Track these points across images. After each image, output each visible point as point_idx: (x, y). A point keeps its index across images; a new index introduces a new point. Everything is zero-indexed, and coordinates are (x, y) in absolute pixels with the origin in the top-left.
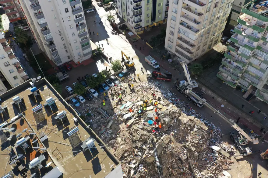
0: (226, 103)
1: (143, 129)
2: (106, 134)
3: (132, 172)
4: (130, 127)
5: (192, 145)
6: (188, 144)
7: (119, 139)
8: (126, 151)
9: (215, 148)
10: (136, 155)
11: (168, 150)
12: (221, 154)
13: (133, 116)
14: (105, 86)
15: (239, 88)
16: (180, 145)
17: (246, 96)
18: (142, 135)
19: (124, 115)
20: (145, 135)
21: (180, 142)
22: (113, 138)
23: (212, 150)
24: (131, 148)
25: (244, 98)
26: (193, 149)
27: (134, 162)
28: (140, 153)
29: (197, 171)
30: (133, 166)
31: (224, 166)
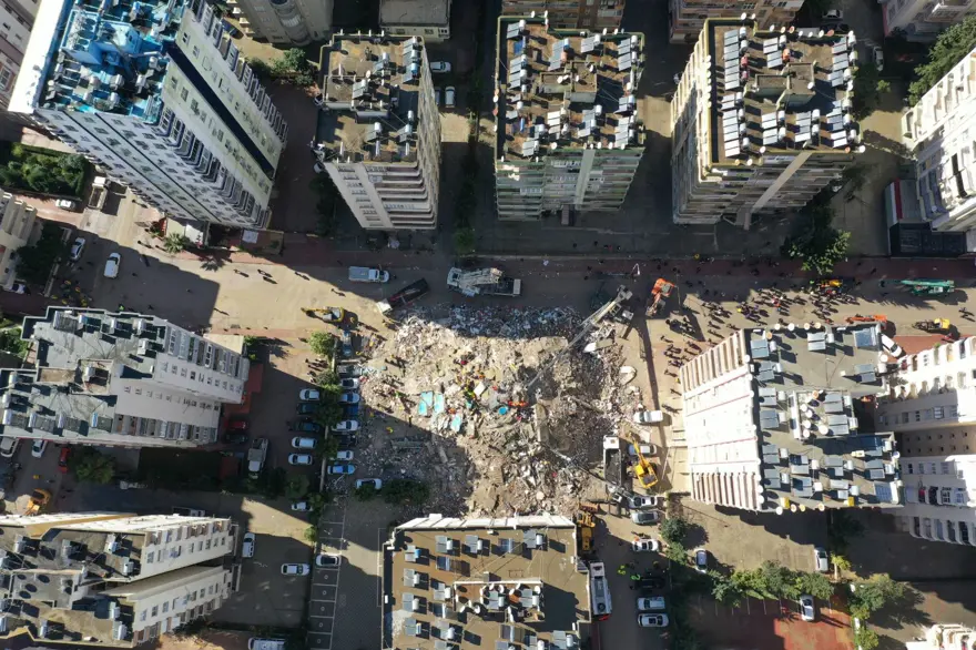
0: (546, 257)
1: (501, 426)
2: (451, 470)
3: (532, 480)
4: (476, 436)
5: (569, 382)
6: (562, 386)
7: (479, 463)
8: (502, 468)
9: (590, 348)
10: (518, 461)
11: (555, 423)
12: (600, 349)
13: (465, 417)
14: (350, 398)
15: (547, 214)
16: (558, 400)
17: (565, 221)
18: (506, 434)
19: (449, 426)
20: (510, 431)
21: (555, 395)
22: (468, 467)
23: (589, 353)
24: (504, 458)
25: (565, 226)
26: (573, 385)
27: (523, 468)
28: (522, 454)
29: (595, 402)
30: (528, 473)
31: (616, 363)
